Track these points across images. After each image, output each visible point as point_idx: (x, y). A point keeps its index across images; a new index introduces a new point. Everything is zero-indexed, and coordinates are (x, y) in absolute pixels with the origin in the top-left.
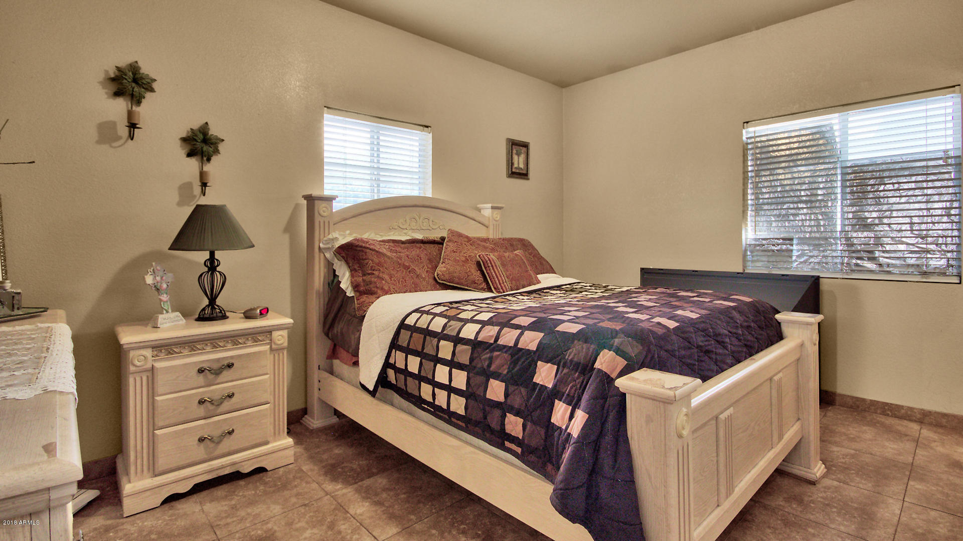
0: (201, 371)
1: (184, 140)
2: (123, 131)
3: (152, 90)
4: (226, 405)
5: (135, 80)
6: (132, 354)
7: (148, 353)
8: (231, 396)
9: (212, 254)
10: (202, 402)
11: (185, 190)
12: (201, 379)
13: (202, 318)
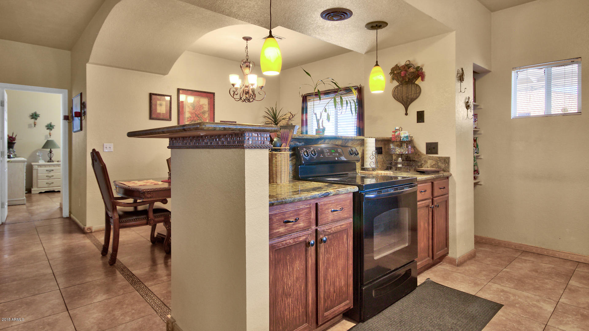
0: (47, 171)
1: (46, 126)
2: (33, 125)
3: (39, 117)
4: (52, 178)
5: (36, 116)
6: (34, 166)
7: (37, 166)
8: (53, 176)
9: (51, 149)
10: (47, 176)
11: (46, 137)
12: (47, 172)
13: (48, 162)
